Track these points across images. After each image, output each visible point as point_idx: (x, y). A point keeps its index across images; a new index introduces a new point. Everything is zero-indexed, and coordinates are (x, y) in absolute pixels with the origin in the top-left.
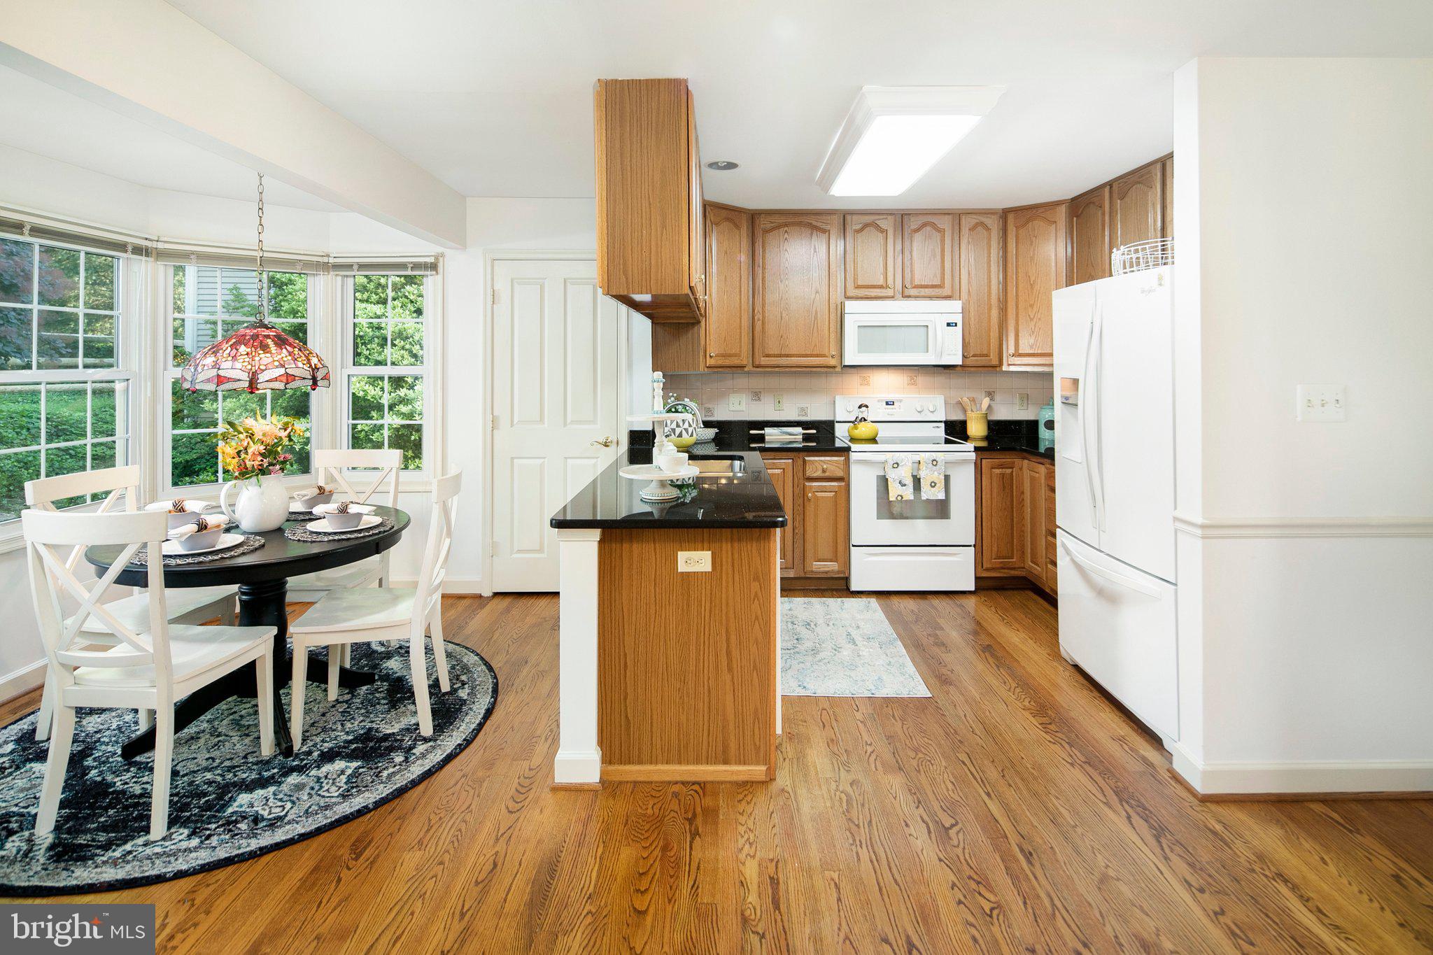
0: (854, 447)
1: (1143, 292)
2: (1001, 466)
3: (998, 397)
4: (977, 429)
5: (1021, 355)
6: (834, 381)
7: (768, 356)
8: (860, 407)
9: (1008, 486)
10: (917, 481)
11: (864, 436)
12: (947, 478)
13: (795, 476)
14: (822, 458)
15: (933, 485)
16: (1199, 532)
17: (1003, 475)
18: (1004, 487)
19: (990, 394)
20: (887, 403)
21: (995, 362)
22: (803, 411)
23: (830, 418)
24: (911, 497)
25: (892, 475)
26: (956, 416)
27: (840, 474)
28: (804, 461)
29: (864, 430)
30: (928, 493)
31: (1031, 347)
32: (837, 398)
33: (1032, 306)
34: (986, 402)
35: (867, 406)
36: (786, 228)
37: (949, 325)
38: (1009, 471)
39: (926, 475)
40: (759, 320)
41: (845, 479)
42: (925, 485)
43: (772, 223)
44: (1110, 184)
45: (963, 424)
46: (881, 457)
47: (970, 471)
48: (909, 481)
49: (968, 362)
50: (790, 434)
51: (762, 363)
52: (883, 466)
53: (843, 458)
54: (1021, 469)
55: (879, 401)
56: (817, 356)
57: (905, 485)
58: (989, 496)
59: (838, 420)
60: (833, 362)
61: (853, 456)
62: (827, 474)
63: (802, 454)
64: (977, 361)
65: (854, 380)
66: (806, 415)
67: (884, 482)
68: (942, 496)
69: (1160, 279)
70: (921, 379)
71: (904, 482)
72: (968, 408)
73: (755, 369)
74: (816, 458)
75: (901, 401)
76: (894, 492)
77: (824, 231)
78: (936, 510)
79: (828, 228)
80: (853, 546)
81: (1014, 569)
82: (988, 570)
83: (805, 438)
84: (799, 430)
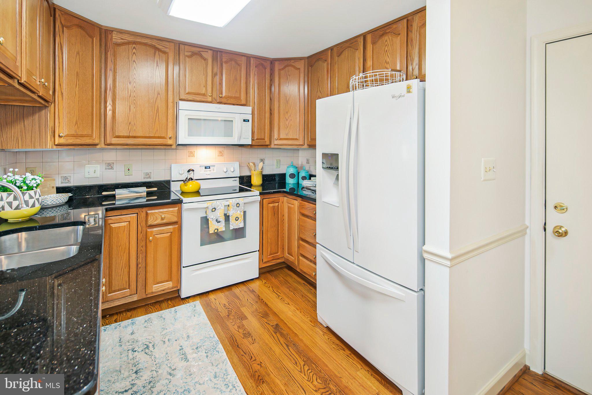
0: (185, 200)
1: (393, 97)
2: (273, 202)
3: (266, 162)
4: (256, 180)
5: (281, 139)
6: (171, 154)
7: (118, 136)
8: (189, 171)
9: (276, 212)
10: (227, 218)
11: (191, 190)
12: (245, 212)
13: (139, 226)
14: (161, 210)
15: (237, 219)
16: (448, 263)
17: (274, 207)
18: (274, 214)
19: (262, 160)
20: (206, 168)
21: (268, 143)
22: (148, 175)
23: (169, 179)
24: (224, 229)
25: (211, 217)
26: (246, 173)
27: (175, 219)
28: (147, 214)
29: (191, 187)
30: (234, 225)
31: (287, 135)
32: (173, 166)
33: (287, 113)
34: (261, 165)
35: (193, 171)
36: (134, 46)
37: (244, 121)
38: (277, 204)
39: (233, 213)
41: (178, 223)
42: (232, 220)
43: (122, 39)
44: (331, 49)
45: (249, 177)
46: (205, 205)
47: (257, 206)
48: (222, 219)
49: (254, 143)
50: (137, 193)
51: (113, 142)
52: (205, 210)
53: (177, 209)
54: (283, 202)
55: (200, 166)
56: (158, 138)
57: (219, 222)
58: (267, 220)
59: (173, 180)
60: (170, 142)
61: (185, 206)
62: (165, 221)
63: (144, 210)
64: (258, 142)
65: (183, 153)
66: (150, 177)
67: (205, 221)
68: (241, 225)
69: (409, 89)
70: (226, 151)
71: (219, 220)
72: (253, 169)
73: (106, 147)
74: (156, 211)
75: (214, 166)
76: (213, 227)
77: (164, 53)
78: (239, 233)
79: (167, 50)
80: (183, 267)
81: (278, 259)
82: (266, 262)
83: (149, 194)
84: (144, 189)
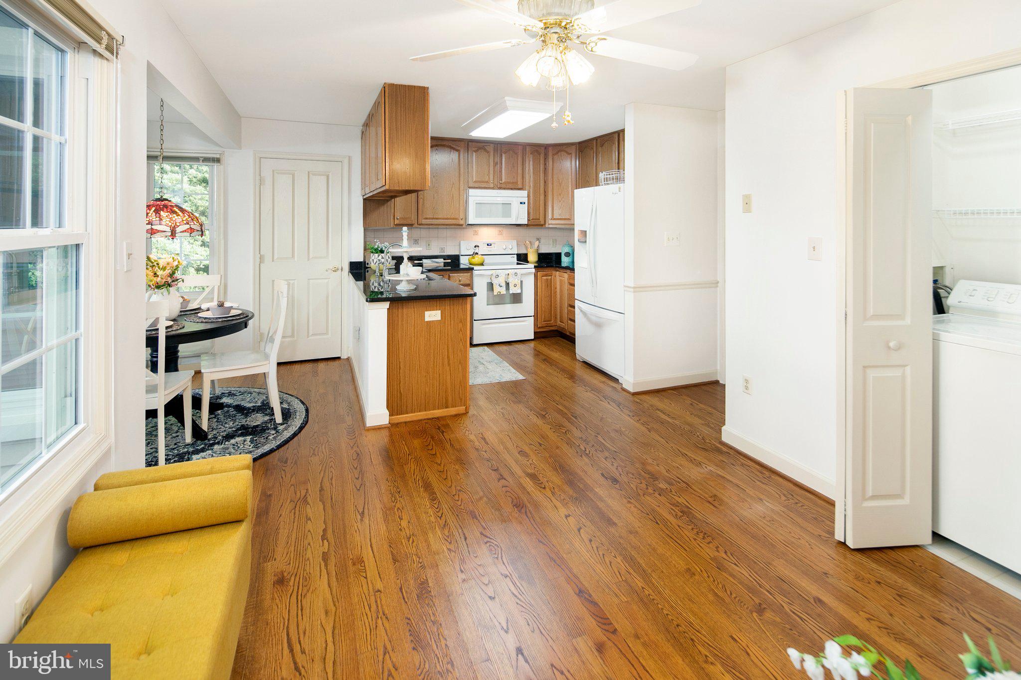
0: (475, 268)
1: (613, 193)
2: (546, 275)
3: (542, 241)
4: (533, 257)
5: (554, 219)
6: (459, 232)
7: (426, 219)
8: (475, 247)
9: (549, 285)
10: (507, 284)
11: (477, 263)
12: (521, 282)
14: (459, 274)
15: (515, 286)
16: (632, 290)
17: (547, 279)
18: (548, 285)
19: (538, 239)
20: (488, 245)
21: (542, 223)
22: (442, 249)
23: (457, 253)
24: (505, 293)
25: (495, 282)
26: (523, 251)
27: (468, 282)
28: (449, 276)
29: (477, 259)
30: (513, 290)
31: (560, 215)
32: (462, 243)
33: (560, 194)
34: (537, 243)
35: (478, 247)
36: (437, 147)
37: (521, 203)
38: (550, 277)
39: (512, 281)
40: (421, 198)
41: (471, 285)
42: (511, 286)
44: (597, 138)
45: (526, 255)
46: (490, 272)
47: (532, 277)
48: (504, 284)
49: (529, 223)
50: (438, 262)
51: (423, 223)
52: (490, 277)
53: (470, 274)
54: (555, 276)
55: (483, 243)
56: (453, 219)
57: (502, 286)
58: (540, 290)
59: (462, 254)
60: (462, 222)
61: (475, 272)
62: (462, 282)
63: (447, 273)
64: (534, 222)
65: (470, 231)
66: (444, 252)
67: (491, 286)
68: (519, 291)
69: (620, 188)
70: (505, 231)
71: (501, 285)
72: (529, 247)
73: (419, 226)
74: (456, 275)
75: (495, 243)
76: (497, 290)
77: (457, 150)
78: (517, 298)
79: (459, 148)
80: (475, 320)
81: (551, 326)
82: (539, 328)
83: (446, 264)
84: (442, 260)
